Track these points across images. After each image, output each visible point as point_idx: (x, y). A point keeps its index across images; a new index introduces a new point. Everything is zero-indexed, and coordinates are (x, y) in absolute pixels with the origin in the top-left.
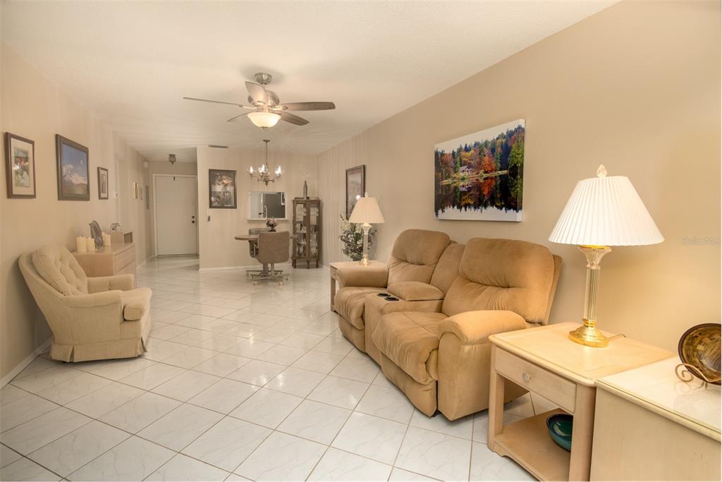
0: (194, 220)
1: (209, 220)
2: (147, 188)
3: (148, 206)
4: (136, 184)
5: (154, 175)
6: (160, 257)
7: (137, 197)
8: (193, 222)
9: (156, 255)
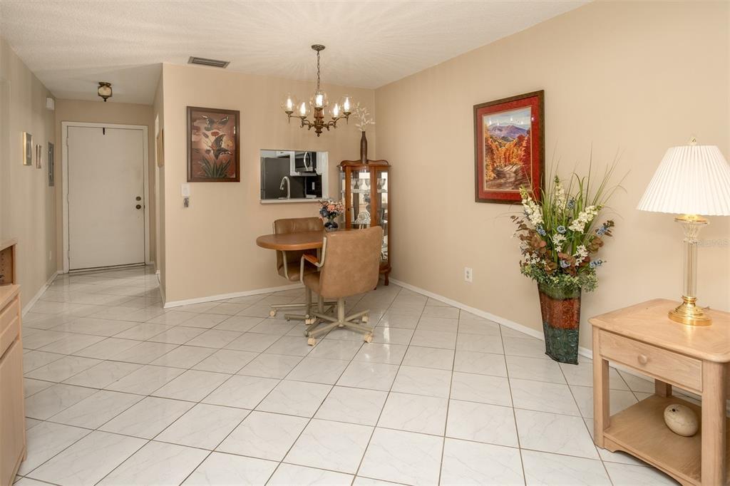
0: (140, 203)
1: (186, 204)
2: (51, 147)
3: (51, 180)
4: (29, 137)
5: (64, 124)
6: (75, 273)
7: (29, 162)
8: (138, 207)
9: (66, 270)
